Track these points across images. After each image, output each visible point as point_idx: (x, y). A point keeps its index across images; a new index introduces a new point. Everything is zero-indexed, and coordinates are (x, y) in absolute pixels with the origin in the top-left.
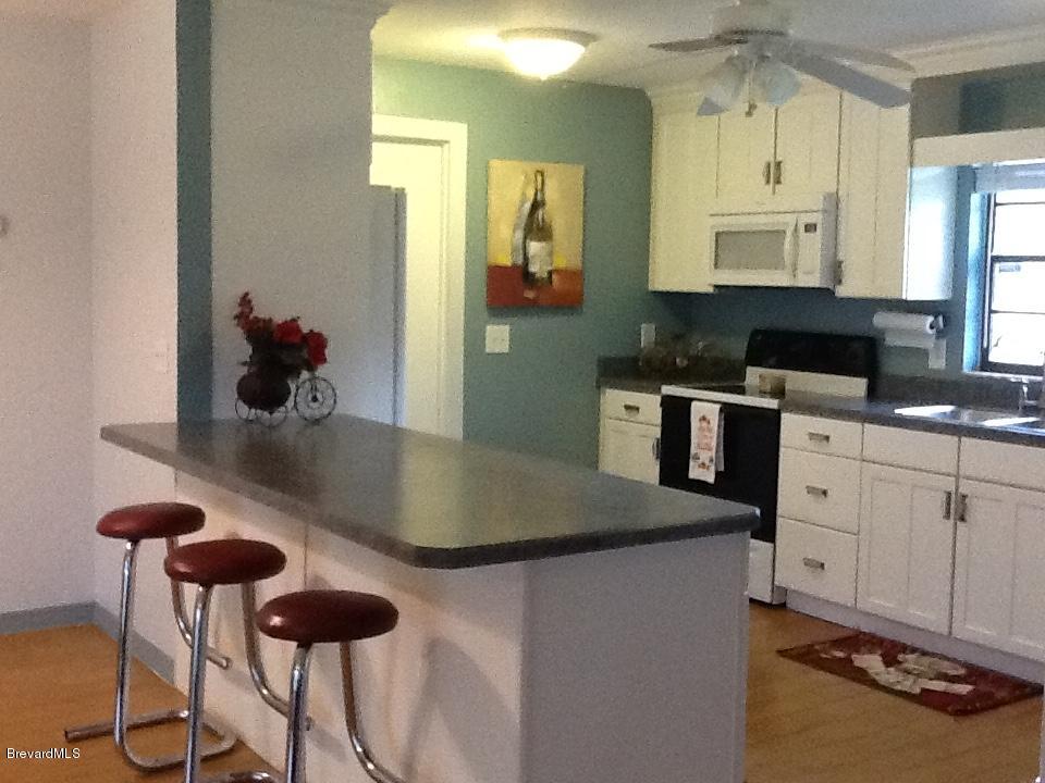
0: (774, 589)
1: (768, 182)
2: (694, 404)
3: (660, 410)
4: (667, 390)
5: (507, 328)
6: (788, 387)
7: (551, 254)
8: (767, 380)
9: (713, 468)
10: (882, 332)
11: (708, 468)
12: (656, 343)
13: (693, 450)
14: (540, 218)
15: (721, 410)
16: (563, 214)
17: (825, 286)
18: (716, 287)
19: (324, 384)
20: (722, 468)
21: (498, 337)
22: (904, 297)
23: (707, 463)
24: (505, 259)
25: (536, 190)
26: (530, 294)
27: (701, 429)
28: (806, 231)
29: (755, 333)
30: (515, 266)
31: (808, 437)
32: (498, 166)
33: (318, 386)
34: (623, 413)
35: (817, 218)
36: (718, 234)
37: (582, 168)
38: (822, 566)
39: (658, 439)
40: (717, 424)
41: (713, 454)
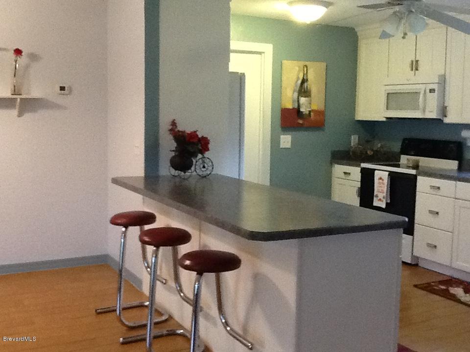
0: (413, 257)
1: (412, 70)
2: (376, 172)
3: (360, 174)
4: (364, 165)
5: (290, 137)
6: (420, 164)
7: (310, 103)
8: (411, 161)
9: (385, 201)
10: (465, 139)
11: (382, 201)
12: (359, 144)
13: (375, 193)
14: (306, 86)
15: (389, 175)
16: (316, 85)
17: (439, 118)
18: (387, 118)
19: (208, 160)
20: (389, 201)
21: (286, 140)
23: (383, 199)
24: (289, 106)
25: (304, 74)
26: (301, 122)
27: (379, 183)
28: (430, 92)
29: (404, 140)
30: (294, 109)
31: (429, 188)
32: (287, 63)
33: (205, 161)
34: (343, 175)
35: (435, 87)
36: (388, 94)
37: (325, 64)
38: (435, 247)
39: (359, 188)
40: (387, 181)
41: (385, 195)
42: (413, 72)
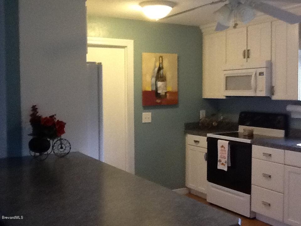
0: (251, 212)
1: (245, 57)
2: (219, 141)
3: (207, 142)
4: (210, 135)
5: (150, 113)
6: (254, 133)
7: (166, 86)
8: (247, 131)
9: (226, 165)
10: (290, 112)
11: (225, 165)
12: (206, 117)
13: (219, 159)
14: (161, 74)
15: (229, 143)
16: (170, 72)
17: (268, 96)
18: (226, 96)
19: (66, 142)
20: (230, 165)
21: (147, 116)
22: (299, 100)
23: (224, 164)
24: (149, 89)
25: (160, 63)
26: (158, 101)
27: (222, 150)
28: (260, 75)
29: (242, 113)
30: (152, 91)
31: (263, 155)
32: (145, 55)
33: (63, 142)
34: (193, 143)
35: (264, 70)
36: (227, 77)
37: (176, 55)
38: (269, 205)
39: (206, 154)
40: (227, 149)
41: (226, 160)
42: (246, 59)
